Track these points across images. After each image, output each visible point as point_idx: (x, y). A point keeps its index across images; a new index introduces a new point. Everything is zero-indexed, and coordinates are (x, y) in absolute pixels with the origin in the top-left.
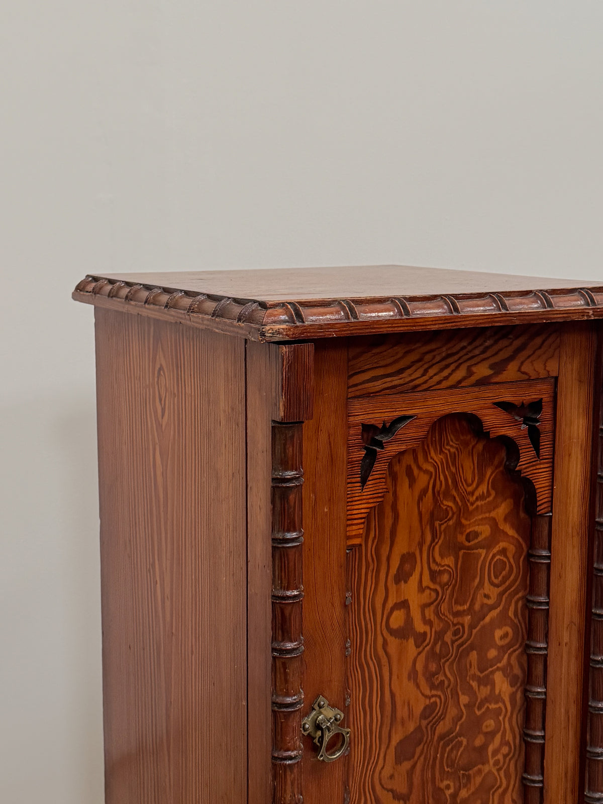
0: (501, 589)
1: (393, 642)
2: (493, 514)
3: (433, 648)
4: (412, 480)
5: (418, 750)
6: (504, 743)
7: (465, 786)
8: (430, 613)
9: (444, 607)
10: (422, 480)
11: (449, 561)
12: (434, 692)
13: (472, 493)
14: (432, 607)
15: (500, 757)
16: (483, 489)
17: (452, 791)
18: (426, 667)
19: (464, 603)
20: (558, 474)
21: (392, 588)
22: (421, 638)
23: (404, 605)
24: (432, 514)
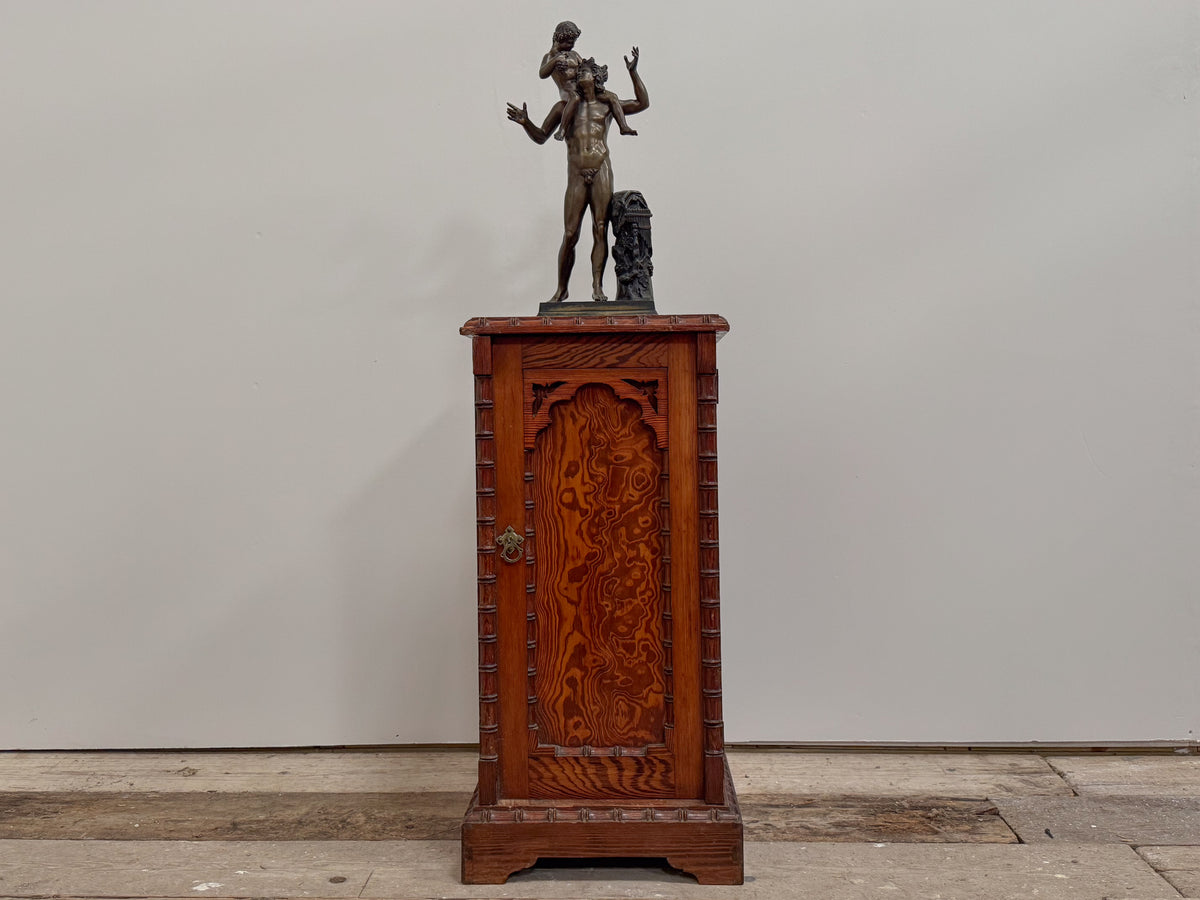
0: (643, 492)
1: (565, 512)
2: (634, 447)
3: (593, 519)
4: (575, 420)
5: (585, 578)
6: (647, 588)
7: (620, 609)
8: (590, 498)
9: (600, 496)
10: (582, 421)
11: (603, 470)
12: (595, 545)
13: (618, 433)
14: (592, 495)
15: (645, 597)
16: (626, 431)
17: (610, 609)
18: (589, 529)
19: (615, 496)
20: (671, 424)
21: (563, 479)
22: (584, 513)
23: (572, 490)
24: (589, 441)
